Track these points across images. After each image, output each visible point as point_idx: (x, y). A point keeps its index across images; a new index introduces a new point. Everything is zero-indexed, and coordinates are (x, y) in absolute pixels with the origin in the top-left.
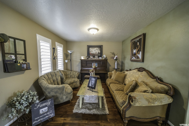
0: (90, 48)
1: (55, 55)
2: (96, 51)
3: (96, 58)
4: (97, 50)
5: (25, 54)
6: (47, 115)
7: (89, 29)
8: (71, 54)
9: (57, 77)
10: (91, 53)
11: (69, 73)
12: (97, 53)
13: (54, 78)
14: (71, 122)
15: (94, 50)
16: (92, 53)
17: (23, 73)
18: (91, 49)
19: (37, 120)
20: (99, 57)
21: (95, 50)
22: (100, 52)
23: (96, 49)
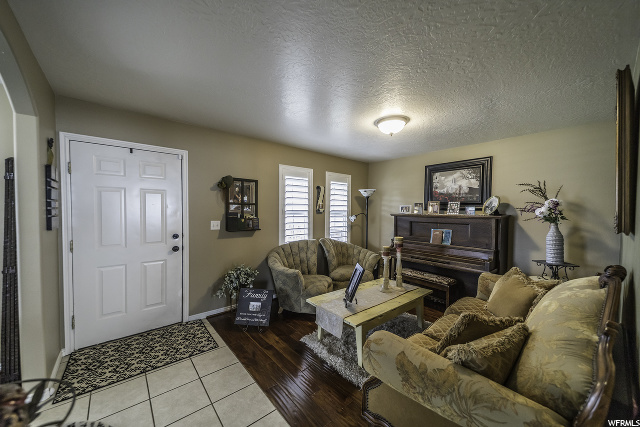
0: (437, 174)
1: (320, 202)
2: (459, 183)
3: (453, 210)
4: (464, 177)
5: (256, 204)
6: (257, 317)
7: (377, 123)
8: (368, 197)
9: (309, 255)
10: (438, 191)
11: (356, 251)
12: (465, 190)
13: (303, 255)
14: (281, 351)
15: (451, 178)
16: (442, 191)
17: (251, 236)
18: (438, 178)
19: (243, 317)
20: (464, 205)
21: (455, 181)
22: (475, 184)
23: (457, 174)
